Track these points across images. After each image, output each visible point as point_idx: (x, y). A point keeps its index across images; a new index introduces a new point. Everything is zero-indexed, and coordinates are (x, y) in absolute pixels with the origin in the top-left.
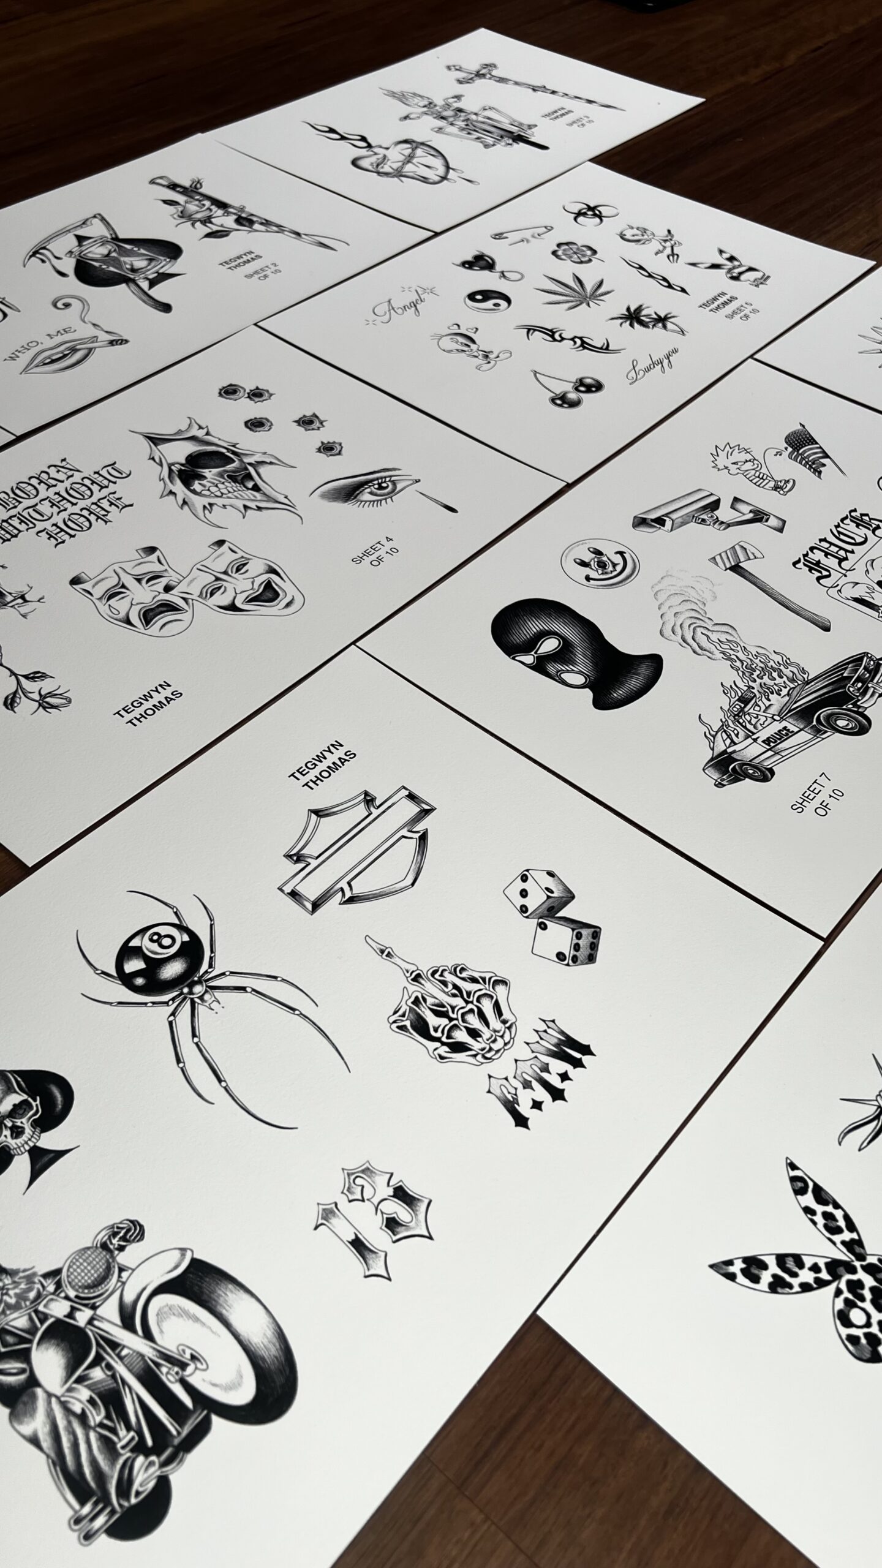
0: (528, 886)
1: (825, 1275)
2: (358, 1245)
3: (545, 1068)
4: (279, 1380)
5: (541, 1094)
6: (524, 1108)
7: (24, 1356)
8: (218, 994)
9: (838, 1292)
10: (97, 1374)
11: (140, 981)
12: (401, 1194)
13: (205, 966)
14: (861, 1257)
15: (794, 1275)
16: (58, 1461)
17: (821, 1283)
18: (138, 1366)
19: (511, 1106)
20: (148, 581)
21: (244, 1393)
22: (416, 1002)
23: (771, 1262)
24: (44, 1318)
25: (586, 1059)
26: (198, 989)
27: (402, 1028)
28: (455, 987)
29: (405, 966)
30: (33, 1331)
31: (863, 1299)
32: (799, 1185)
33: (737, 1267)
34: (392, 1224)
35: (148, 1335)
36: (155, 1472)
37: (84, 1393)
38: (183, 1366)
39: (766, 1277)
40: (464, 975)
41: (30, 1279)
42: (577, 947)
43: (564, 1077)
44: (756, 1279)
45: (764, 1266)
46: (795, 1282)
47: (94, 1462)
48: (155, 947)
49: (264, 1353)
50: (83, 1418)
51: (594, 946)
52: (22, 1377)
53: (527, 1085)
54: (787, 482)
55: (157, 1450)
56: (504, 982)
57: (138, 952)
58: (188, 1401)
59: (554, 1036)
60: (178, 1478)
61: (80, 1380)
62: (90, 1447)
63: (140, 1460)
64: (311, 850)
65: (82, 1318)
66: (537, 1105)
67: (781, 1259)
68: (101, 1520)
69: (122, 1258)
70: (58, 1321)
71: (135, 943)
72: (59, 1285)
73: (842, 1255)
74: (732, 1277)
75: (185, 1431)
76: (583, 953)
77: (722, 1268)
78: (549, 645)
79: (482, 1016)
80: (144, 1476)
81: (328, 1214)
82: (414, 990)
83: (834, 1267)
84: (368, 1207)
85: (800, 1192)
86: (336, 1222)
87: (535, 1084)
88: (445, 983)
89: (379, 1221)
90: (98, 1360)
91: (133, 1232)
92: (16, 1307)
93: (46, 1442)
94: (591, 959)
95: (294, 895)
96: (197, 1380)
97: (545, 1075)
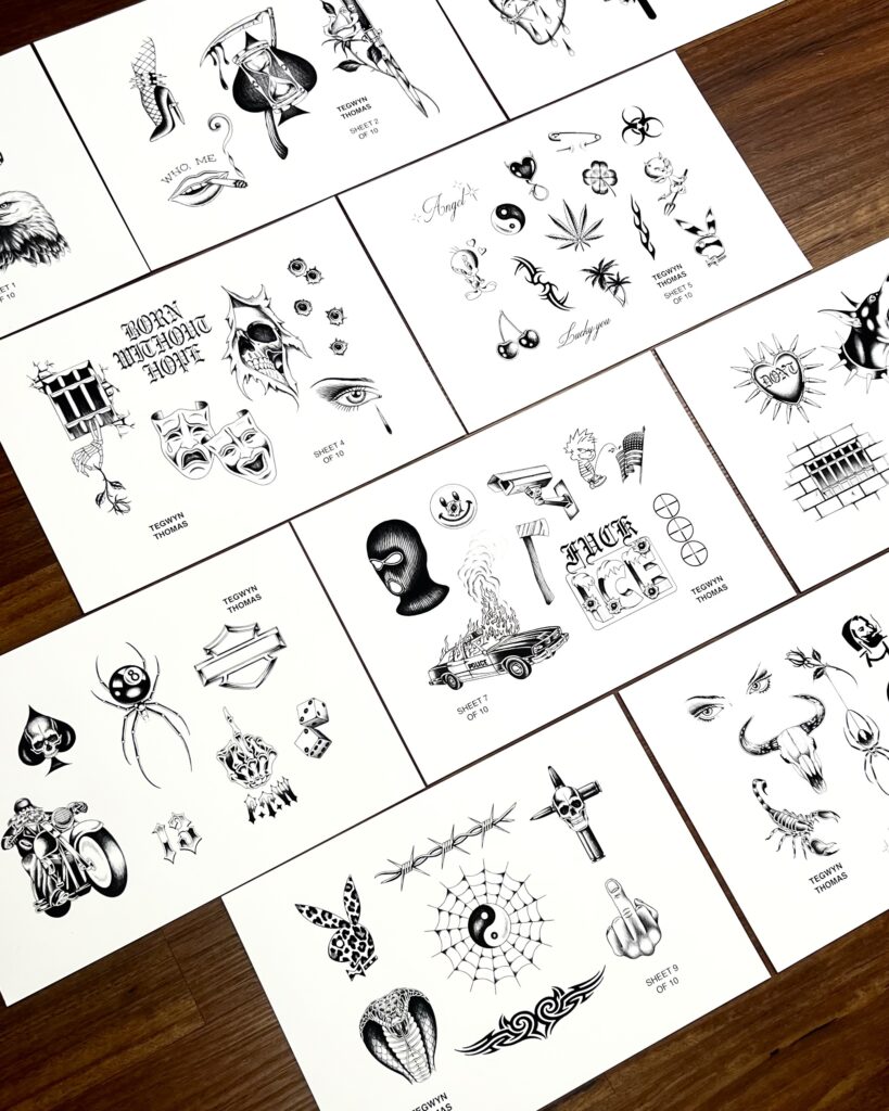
0: (310, 708)
1: (337, 925)
2: (167, 846)
3: (273, 801)
4: (119, 884)
5: (266, 811)
6: (256, 815)
7: (32, 840)
8: (149, 712)
9: (338, 932)
10: (56, 857)
11: (118, 694)
12: (191, 832)
13: (148, 696)
14: (355, 923)
15: (325, 919)
16: (35, 882)
17: (333, 926)
18: (71, 860)
19: (251, 812)
20: (196, 430)
21: (106, 884)
22: (233, 749)
23: (320, 912)
24: (42, 829)
25: (292, 802)
26: (142, 707)
27: (222, 759)
28: (253, 748)
29: (236, 729)
30: (37, 832)
31: (345, 938)
32: (349, 887)
33: (305, 909)
34: (183, 842)
35: (78, 850)
36: (67, 898)
37: (49, 862)
38: (87, 866)
39: (314, 916)
40: (260, 743)
41: (40, 812)
42: (316, 747)
43: (279, 807)
44: (310, 916)
45: (316, 912)
46: (324, 923)
47: (47, 887)
48: (129, 678)
49: (116, 872)
50: (47, 871)
51: (324, 750)
52: (29, 848)
53: (262, 805)
54: (601, 477)
55: (70, 891)
56: (275, 753)
57: (121, 677)
58: (85, 879)
59: (283, 788)
60: (75, 903)
61: (50, 857)
62: (47, 882)
63: (63, 892)
64: (217, 650)
65: (55, 834)
66: (262, 815)
67: (324, 912)
68: (45, 907)
69: (76, 817)
70: (46, 833)
71: (121, 672)
72: (50, 818)
73: (348, 920)
74: (301, 911)
75: (81, 889)
76: (317, 752)
77: (300, 908)
78: (394, 559)
79: (258, 766)
80: (63, 899)
81: (160, 829)
82: (235, 743)
83: (342, 923)
84: (176, 832)
85: (347, 890)
86: (162, 833)
87: (266, 806)
88: (249, 744)
89: (178, 839)
90: (57, 852)
91: (82, 808)
92: (33, 821)
93: (32, 874)
94: (319, 756)
95: (200, 672)
96: (90, 873)
97: (272, 803)
